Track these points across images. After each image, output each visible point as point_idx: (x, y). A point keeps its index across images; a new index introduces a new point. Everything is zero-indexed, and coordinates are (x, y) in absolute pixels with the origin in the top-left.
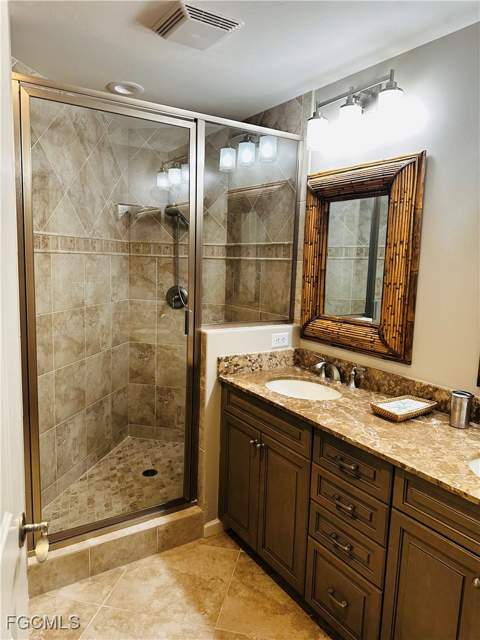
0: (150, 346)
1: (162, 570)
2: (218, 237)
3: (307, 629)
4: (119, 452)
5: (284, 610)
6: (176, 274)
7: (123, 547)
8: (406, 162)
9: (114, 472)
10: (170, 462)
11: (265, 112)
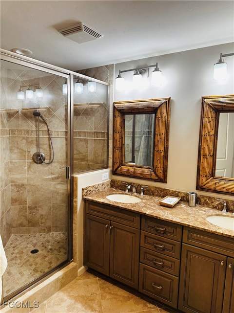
0: (23, 185)
1: (66, 298)
2: (61, 126)
3: (141, 304)
4: (11, 244)
5: (129, 299)
6: (38, 146)
7: (44, 291)
8: (163, 101)
9: (14, 255)
10: (42, 243)
11: (87, 69)
